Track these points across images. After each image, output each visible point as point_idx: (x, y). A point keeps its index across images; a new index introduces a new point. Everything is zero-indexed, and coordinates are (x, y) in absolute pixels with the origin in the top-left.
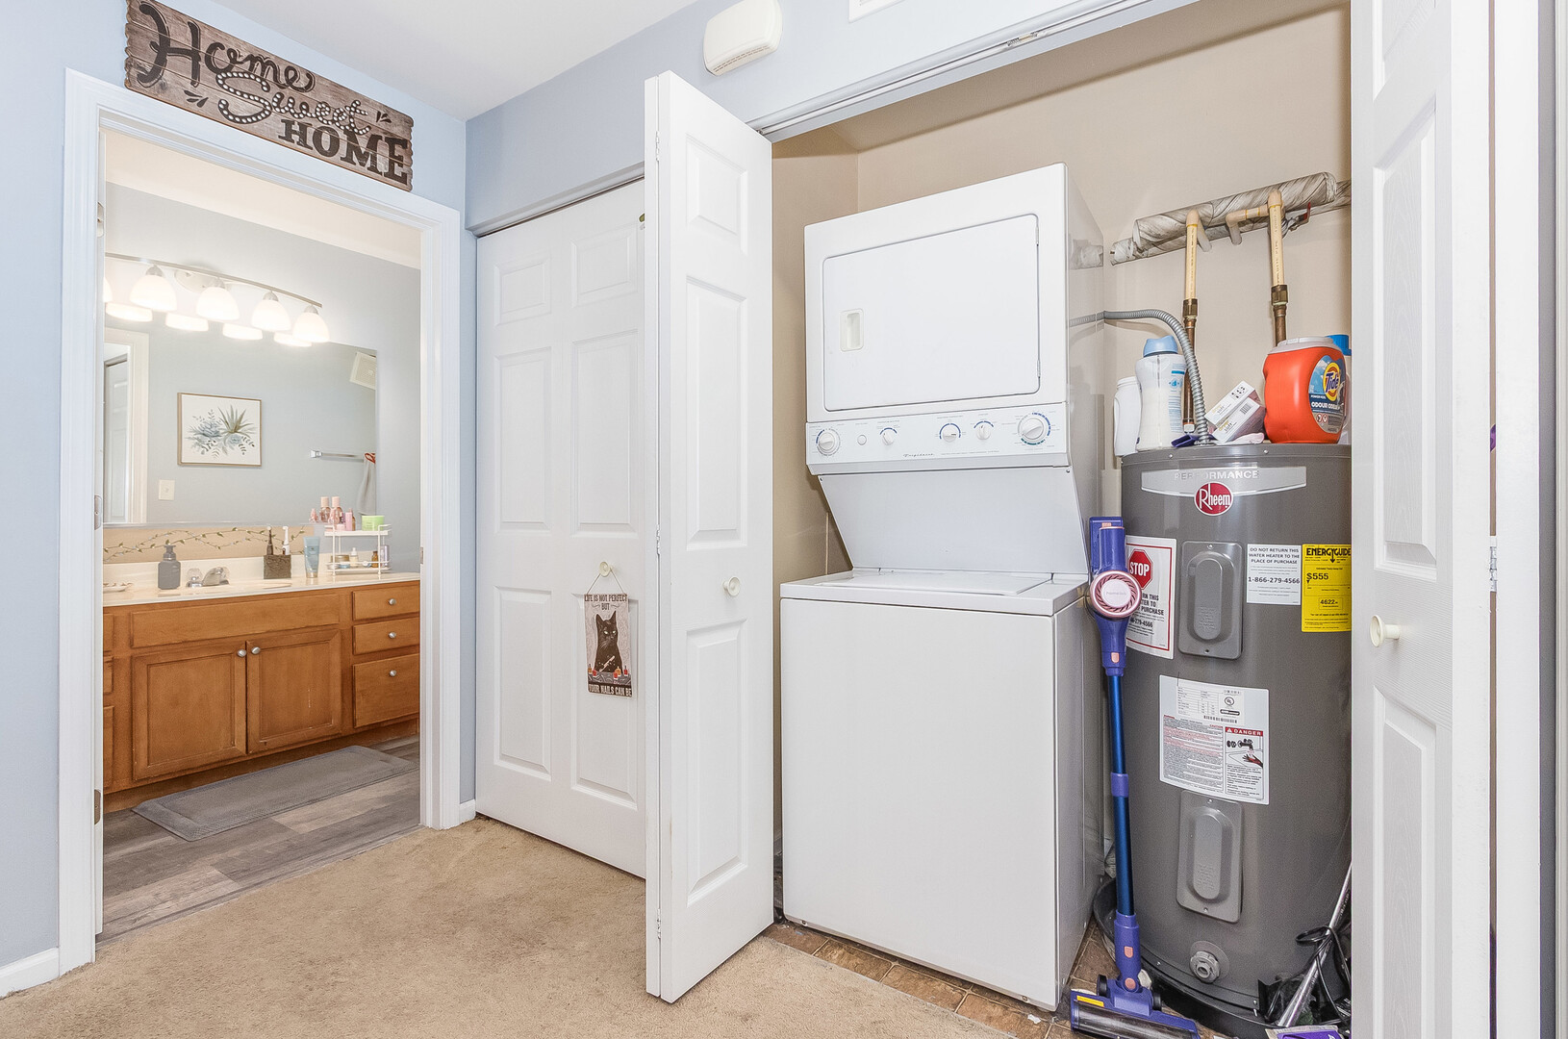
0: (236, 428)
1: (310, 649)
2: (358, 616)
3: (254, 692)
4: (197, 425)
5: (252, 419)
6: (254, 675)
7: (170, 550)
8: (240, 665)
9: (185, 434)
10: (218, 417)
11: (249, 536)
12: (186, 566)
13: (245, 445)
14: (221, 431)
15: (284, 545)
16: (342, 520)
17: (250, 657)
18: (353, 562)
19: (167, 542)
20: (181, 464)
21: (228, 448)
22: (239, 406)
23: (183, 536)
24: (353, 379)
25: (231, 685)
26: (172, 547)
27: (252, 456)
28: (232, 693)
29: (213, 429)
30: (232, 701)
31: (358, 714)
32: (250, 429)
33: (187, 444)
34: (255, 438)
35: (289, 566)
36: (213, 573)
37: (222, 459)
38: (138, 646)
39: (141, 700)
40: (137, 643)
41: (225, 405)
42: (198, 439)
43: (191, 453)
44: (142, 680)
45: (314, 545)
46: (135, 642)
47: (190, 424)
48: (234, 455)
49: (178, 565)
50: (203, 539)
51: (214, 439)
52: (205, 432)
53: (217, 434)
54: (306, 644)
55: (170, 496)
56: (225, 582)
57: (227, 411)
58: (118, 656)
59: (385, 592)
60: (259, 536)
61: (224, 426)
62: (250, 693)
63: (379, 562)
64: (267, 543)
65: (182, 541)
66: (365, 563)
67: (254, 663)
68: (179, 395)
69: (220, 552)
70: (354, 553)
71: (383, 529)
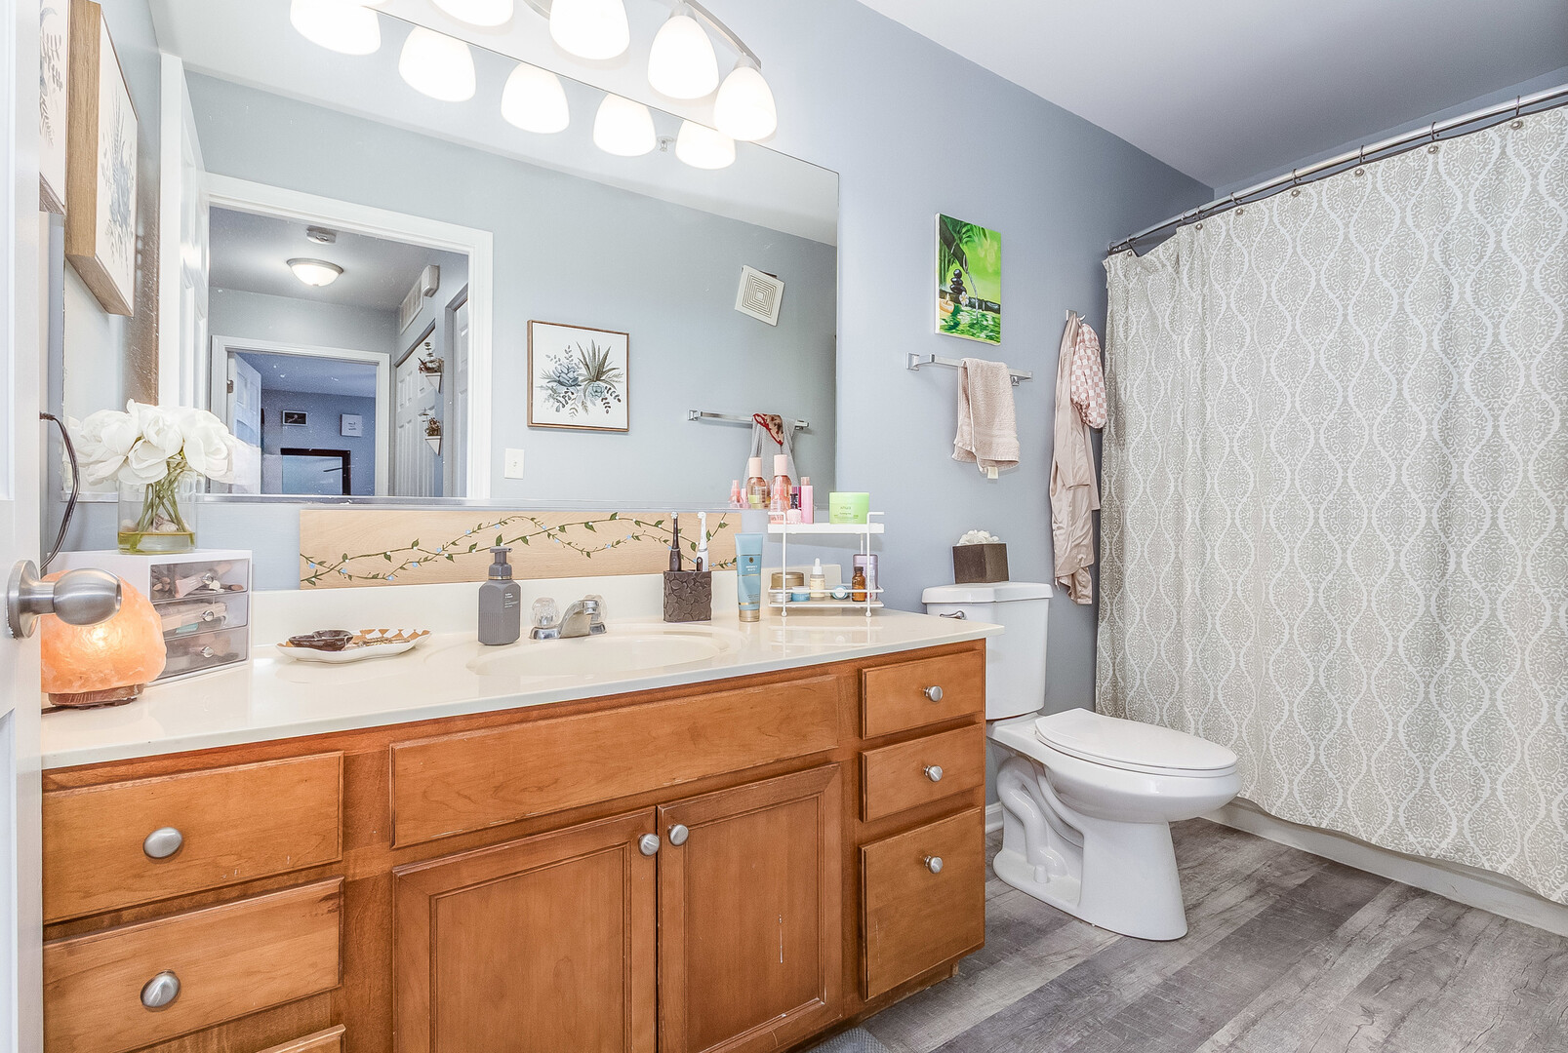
0: (598, 374)
1: (783, 816)
2: (874, 725)
3: (673, 941)
4: (551, 368)
5: (617, 361)
6: (673, 896)
7: (501, 557)
8: (643, 872)
9: (538, 381)
10: (577, 356)
11: (638, 531)
12: (532, 591)
13: (610, 399)
14: (580, 378)
15: (701, 552)
16: (795, 501)
17: (669, 855)
18: (816, 588)
19: (499, 540)
20: (533, 426)
21: (589, 404)
22: (603, 341)
23: (527, 528)
24: (738, 306)
25: (625, 929)
26: (504, 553)
27: (617, 417)
28: (626, 948)
29: (571, 375)
30: (626, 970)
31: (872, 966)
32: (615, 376)
33: (540, 395)
34: (621, 389)
35: (709, 595)
36: (578, 611)
37: (582, 419)
38: (410, 841)
39: (415, 1000)
40: (406, 833)
41: (586, 339)
42: (552, 389)
43: (545, 411)
44: (416, 939)
45: (754, 551)
46: (401, 829)
47: (544, 366)
48: (595, 414)
49: (516, 591)
50: (560, 535)
51: (571, 389)
52: (561, 379)
53: (575, 383)
54: (776, 805)
55: (518, 472)
56: (599, 628)
57: (587, 348)
58: (359, 872)
59: (918, 669)
60: (657, 532)
61: (583, 371)
62: (665, 943)
63: (868, 591)
64: (668, 549)
65: (524, 539)
66: (840, 592)
67: (673, 871)
68: (530, 323)
69: (588, 562)
70: (817, 569)
71: (874, 519)
